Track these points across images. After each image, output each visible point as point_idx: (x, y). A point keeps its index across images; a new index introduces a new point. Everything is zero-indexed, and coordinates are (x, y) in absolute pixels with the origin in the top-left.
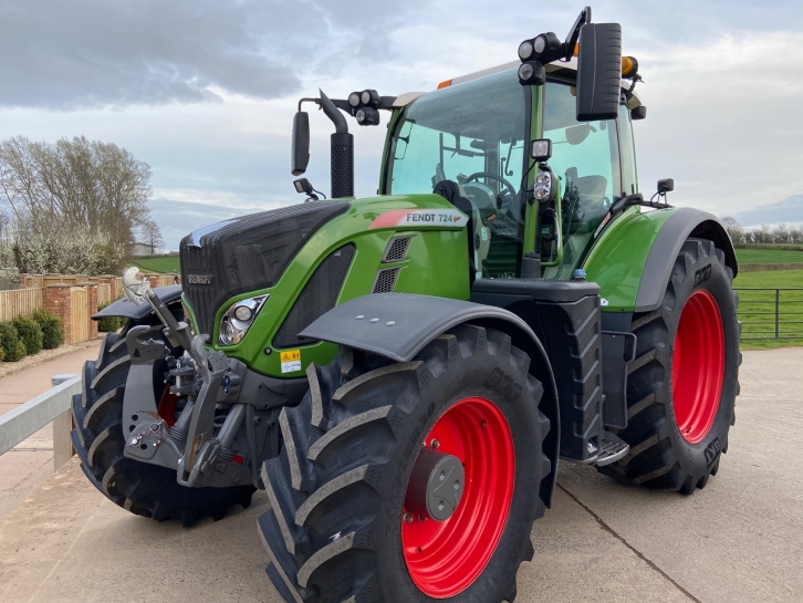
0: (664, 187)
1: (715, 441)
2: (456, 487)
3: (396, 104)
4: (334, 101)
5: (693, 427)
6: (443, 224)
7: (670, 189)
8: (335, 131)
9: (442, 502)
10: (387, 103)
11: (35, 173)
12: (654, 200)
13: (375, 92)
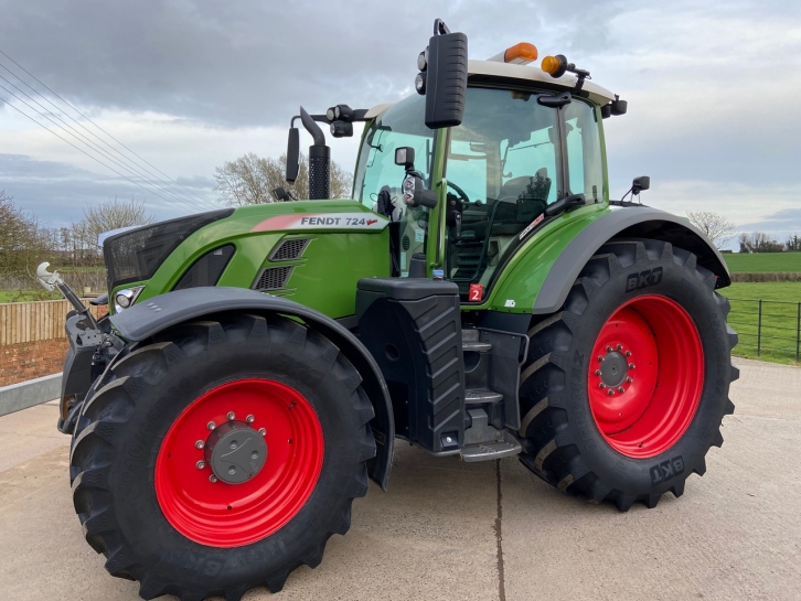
0: (640, 185)
1: (674, 459)
2: (255, 457)
3: (367, 116)
4: (312, 116)
5: (645, 445)
6: (351, 226)
7: (646, 187)
8: (313, 143)
9: (233, 467)
10: (358, 115)
11: (262, 185)
12: (626, 200)
13: (346, 106)
